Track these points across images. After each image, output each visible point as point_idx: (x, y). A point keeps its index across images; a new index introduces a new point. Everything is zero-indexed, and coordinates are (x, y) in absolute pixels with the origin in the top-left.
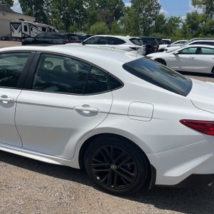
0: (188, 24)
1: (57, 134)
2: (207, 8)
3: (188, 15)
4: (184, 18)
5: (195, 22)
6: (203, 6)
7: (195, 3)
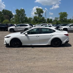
1: (46, 40)
2: (39, 15)
3: (34, 17)
4: (33, 18)
5: (36, 19)
6: (38, 14)
7: (35, 13)
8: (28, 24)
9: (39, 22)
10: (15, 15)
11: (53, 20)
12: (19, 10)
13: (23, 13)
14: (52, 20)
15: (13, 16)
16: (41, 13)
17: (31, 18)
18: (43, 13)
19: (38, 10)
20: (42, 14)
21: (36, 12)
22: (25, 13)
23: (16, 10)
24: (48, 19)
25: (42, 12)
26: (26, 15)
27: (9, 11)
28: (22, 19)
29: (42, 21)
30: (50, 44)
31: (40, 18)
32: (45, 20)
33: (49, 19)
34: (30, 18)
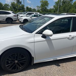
9: (18, 11)
17: (8, 5)
29: (21, 10)
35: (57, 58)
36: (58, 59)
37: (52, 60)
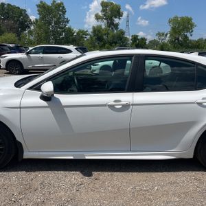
0: (94, 36)
2: (108, 23)
4: (90, 31)
5: (100, 34)
6: (105, 21)
7: (97, 17)
8: (71, 47)
9: (107, 45)
10: (36, 20)
11: (147, 42)
12: (48, 6)
13: (60, 15)
14: (146, 40)
15: (31, 23)
16: (116, 17)
18: (122, 16)
19: (107, 6)
20: (116, 20)
21: (100, 14)
22: (66, 16)
23: (38, 6)
24: (135, 38)
25: (119, 15)
26: (68, 21)
27: (18, 8)
28: (56, 34)
29: (116, 43)
30: (191, 156)
31: (111, 34)
32: (126, 39)
33: (137, 36)
34: (80, 31)
35: (84, 156)
36: (87, 158)
37: (72, 158)
